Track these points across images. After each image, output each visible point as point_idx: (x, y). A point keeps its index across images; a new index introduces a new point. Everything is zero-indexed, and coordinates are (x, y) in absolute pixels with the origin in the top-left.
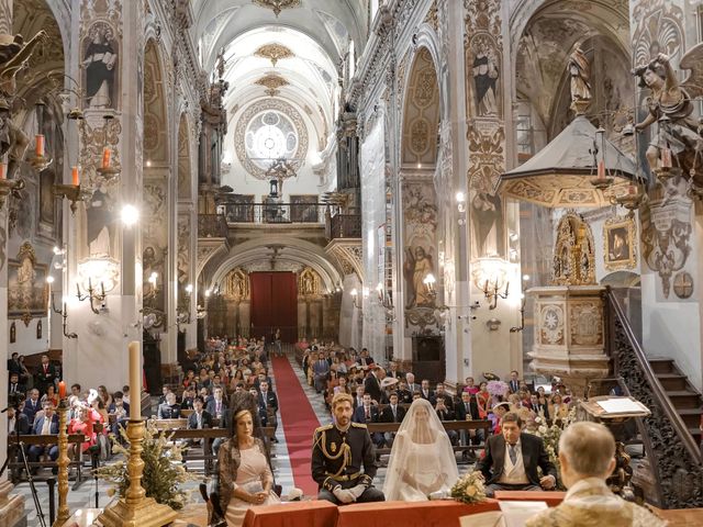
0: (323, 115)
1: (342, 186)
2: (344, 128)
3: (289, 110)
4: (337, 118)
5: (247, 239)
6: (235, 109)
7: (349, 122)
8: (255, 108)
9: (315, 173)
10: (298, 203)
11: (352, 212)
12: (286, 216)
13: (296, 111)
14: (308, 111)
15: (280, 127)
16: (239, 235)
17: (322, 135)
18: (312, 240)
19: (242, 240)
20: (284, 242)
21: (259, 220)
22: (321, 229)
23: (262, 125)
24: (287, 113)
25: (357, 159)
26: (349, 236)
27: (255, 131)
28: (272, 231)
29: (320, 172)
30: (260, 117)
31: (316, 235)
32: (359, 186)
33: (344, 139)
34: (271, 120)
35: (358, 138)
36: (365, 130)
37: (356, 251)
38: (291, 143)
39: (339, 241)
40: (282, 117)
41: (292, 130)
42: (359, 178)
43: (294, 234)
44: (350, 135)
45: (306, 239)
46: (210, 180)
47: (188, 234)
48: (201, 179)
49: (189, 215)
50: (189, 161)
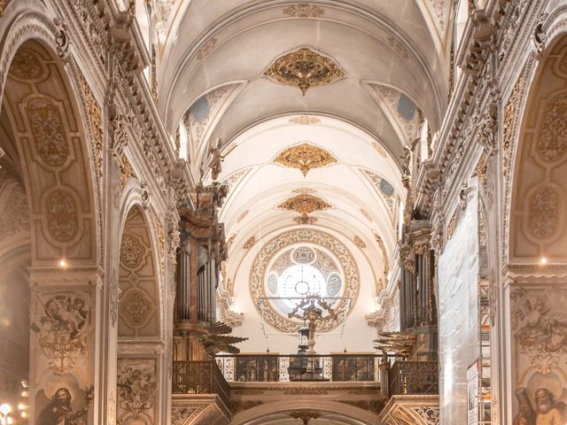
0: (382, 246)
1: (407, 323)
2: (411, 243)
3: (330, 242)
4: (400, 238)
5: (260, 403)
6: (250, 243)
7: (417, 233)
8: (280, 242)
9: (370, 324)
10: (345, 364)
11: (424, 359)
12: (327, 373)
13: (341, 243)
14: (360, 243)
15: (318, 266)
16: (245, 398)
17: (380, 275)
18: (361, 405)
19: (251, 404)
20: (317, 407)
21: (284, 378)
22: (375, 389)
23: (289, 264)
24: (328, 246)
25: (432, 284)
26: (419, 391)
27: (280, 272)
28: (298, 391)
29: (376, 322)
30: (288, 253)
31: (366, 398)
32: (434, 322)
33: (410, 257)
34: (304, 256)
35: (433, 252)
36: (445, 237)
37: (430, 413)
38: (334, 284)
39: (400, 399)
40: (320, 253)
41: (335, 268)
42: (435, 312)
43: (331, 396)
44: (419, 251)
45: (352, 403)
46: (194, 316)
47: (154, 385)
48: (180, 315)
49: (156, 359)
50: (155, 283)
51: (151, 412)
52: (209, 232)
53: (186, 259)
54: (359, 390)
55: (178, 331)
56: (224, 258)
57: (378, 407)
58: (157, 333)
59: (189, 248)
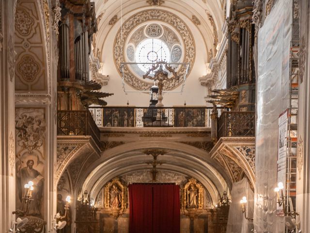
0: (213, 23)
1: (232, 83)
2: (237, 19)
3: (174, 20)
4: (228, 15)
5: (122, 143)
6: (114, 20)
7: (242, 10)
8: (136, 20)
9: (203, 84)
10: (184, 114)
11: (244, 110)
12: (170, 121)
13: (182, 21)
14: (196, 21)
15: (164, 39)
16: (111, 139)
17: (211, 46)
18: (196, 145)
19: (115, 144)
20: (164, 146)
21: (139, 124)
22: (206, 133)
23: (143, 38)
24: (172, 24)
25: (252, 51)
26: (240, 134)
27: (136, 44)
28: (149, 135)
29: (207, 83)
30: (142, 29)
31: (200, 139)
32: (253, 81)
33: (236, 30)
34: (154, 32)
35: (253, 26)
36: (264, 13)
37: (248, 151)
38: (176, 54)
39: (226, 140)
40: (166, 28)
41: (178, 41)
42: (253, 74)
43: (174, 138)
44: (243, 25)
45: (190, 144)
46: (73, 76)
47: (44, 129)
48: (62, 74)
49: (44, 109)
50: (42, 48)
51: (41, 149)
52: (83, 9)
53: (66, 31)
54: (194, 134)
55: (61, 88)
56: (95, 30)
57: (209, 146)
58: (45, 88)
59: (68, 21)
